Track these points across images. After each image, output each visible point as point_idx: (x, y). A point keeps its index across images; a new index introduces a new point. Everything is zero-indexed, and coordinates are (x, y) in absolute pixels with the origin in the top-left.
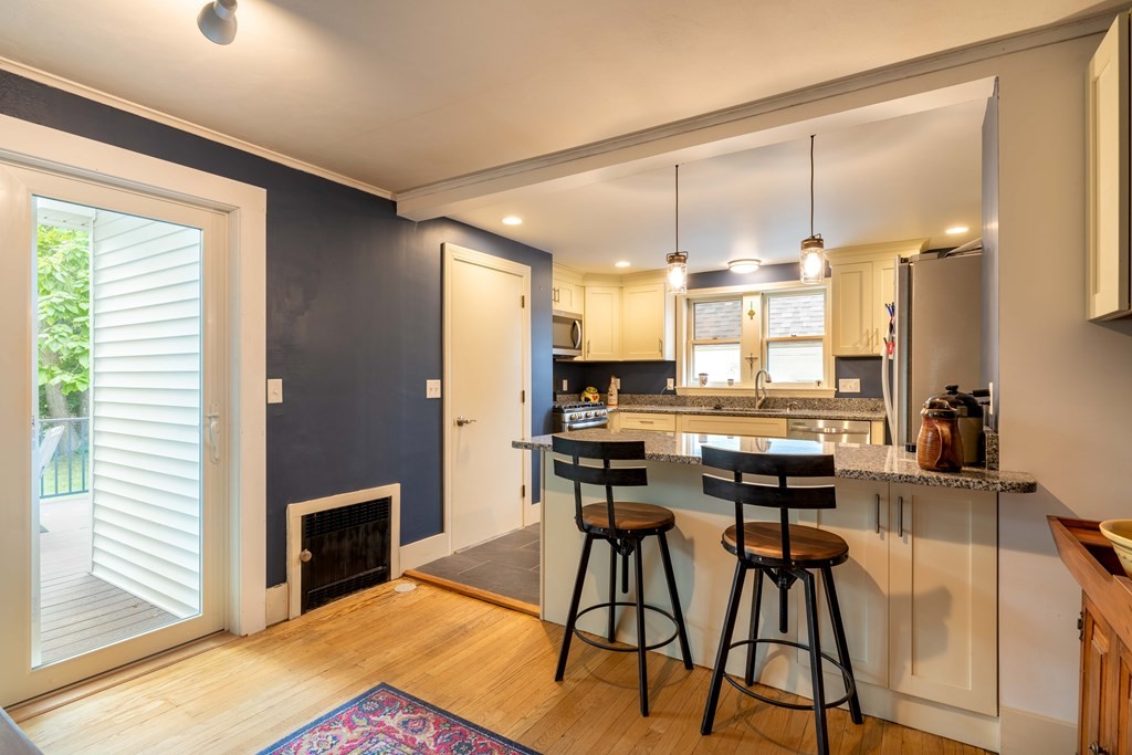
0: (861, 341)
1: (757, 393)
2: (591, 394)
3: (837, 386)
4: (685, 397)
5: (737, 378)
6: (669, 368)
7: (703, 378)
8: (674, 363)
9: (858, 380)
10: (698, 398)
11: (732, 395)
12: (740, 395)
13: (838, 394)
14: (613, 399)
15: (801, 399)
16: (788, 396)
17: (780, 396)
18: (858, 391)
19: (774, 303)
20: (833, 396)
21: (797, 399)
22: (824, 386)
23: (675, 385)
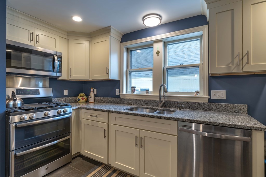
0: (232, 62)
1: (160, 99)
2: (81, 97)
3: (210, 95)
4: (124, 99)
5: (151, 90)
6: (117, 84)
7: (133, 89)
8: (119, 81)
9: (225, 91)
10: (130, 100)
11: (147, 99)
12: (151, 99)
13: (210, 100)
14: (92, 99)
15: (187, 103)
16: (178, 101)
17: (174, 100)
18: (225, 98)
19: (171, 48)
20: (207, 102)
21: (184, 102)
22: (201, 95)
23: (120, 93)
